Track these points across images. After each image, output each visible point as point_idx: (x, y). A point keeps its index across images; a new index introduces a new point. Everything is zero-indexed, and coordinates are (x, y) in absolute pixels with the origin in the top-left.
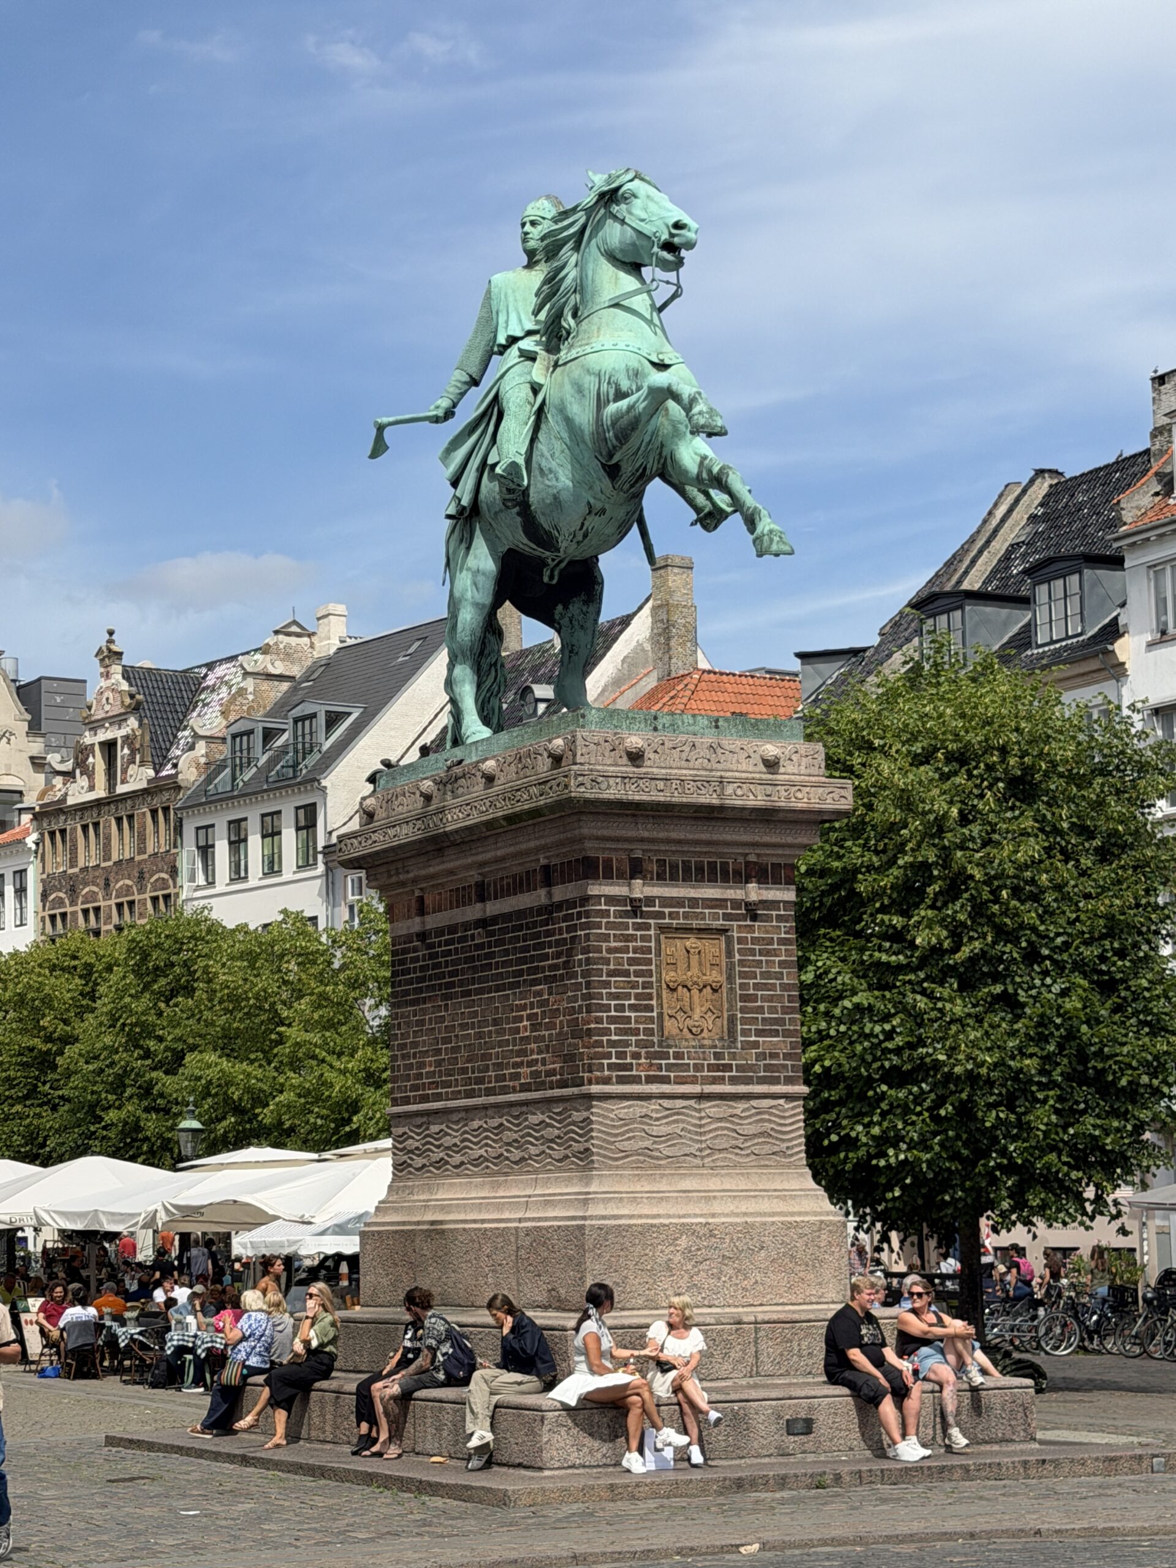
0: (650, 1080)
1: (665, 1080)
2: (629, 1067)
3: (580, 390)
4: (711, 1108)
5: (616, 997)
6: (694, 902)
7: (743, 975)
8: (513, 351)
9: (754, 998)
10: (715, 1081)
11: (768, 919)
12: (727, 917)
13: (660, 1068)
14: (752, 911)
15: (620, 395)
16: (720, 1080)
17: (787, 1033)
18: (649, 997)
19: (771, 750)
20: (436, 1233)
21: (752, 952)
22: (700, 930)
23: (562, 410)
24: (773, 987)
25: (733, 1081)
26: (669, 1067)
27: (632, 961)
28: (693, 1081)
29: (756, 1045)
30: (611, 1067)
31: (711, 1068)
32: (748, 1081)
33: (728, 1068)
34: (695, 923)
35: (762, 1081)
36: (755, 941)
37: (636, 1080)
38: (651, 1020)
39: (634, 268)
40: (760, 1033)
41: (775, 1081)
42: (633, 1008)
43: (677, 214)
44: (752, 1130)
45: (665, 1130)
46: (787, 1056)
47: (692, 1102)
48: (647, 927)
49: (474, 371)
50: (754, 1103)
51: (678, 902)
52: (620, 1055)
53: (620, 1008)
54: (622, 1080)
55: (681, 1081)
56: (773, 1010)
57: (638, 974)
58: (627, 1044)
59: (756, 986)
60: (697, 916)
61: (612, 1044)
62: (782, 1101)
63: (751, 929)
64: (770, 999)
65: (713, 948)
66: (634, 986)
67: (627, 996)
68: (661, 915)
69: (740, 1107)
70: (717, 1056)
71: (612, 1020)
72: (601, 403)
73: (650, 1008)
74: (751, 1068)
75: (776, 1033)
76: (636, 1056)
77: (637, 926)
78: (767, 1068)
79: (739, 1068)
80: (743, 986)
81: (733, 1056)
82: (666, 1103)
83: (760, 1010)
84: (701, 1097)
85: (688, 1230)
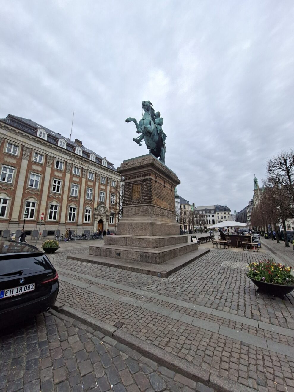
0: (130, 205)
1: (132, 205)
2: (127, 203)
4: (137, 208)
5: (127, 195)
6: (137, 181)
7: (143, 189)
9: (144, 192)
10: (138, 204)
11: (146, 181)
12: (141, 182)
13: (131, 203)
16: (139, 204)
17: (148, 196)
18: (130, 194)
21: (144, 186)
22: (138, 184)
24: (146, 190)
25: (140, 204)
26: (132, 203)
27: (129, 190)
28: (135, 204)
29: (144, 199)
30: (125, 204)
31: (137, 202)
32: (142, 204)
33: (140, 202)
34: (136, 184)
35: (144, 204)
36: (144, 184)
37: (128, 205)
38: (130, 197)
40: (144, 197)
41: (146, 203)
42: (128, 196)
44: (142, 210)
45: (131, 211)
46: (148, 200)
47: (134, 207)
48: (131, 185)
50: (143, 207)
51: (135, 181)
52: (127, 202)
53: (127, 196)
54: (126, 205)
55: (133, 205)
56: (146, 193)
57: (129, 191)
58: (127, 200)
59: (144, 191)
60: (137, 183)
61: (126, 201)
62: (147, 206)
63: (144, 183)
64: (146, 192)
65: (139, 186)
66: (129, 193)
67: (128, 194)
68: (133, 183)
69: (141, 208)
70: (138, 201)
71: (126, 198)
73: (130, 196)
74: (143, 202)
75: (147, 197)
76: (128, 202)
77: (130, 185)
78: (145, 202)
79: (141, 202)
80: (142, 191)
81: (140, 201)
82: (131, 208)
83: (145, 194)
84: (136, 206)
85: (129, 224)
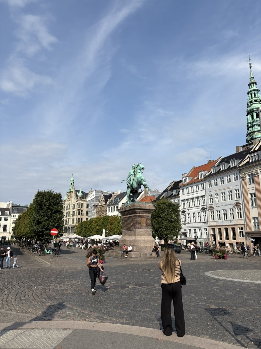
0: (140, 229)
3: (136, 179)
4: (145, 231)
8: (132, 176)
9: (148, 223)
12: (146, 217)
14: (148, 216)
15: (139, 179)
19: (149, 205)
20: (125, 240)
21: (148, 220)
23: (135, 180)
29: (148, 226)
31: (145, 228)
34: (144, 217)
38: (141, 224)
39: (140, 170)
41: (150, 229)
43: (143, 166)
45: (141, 233)
46: (151, 227)
49: (129, 177)
52: (138, 227)
54: (138, 229)
55: (143, 229)
57: (140, 221)
62: (150, 231)
63: (148, 218)
65: (145, 219)
67: (139, 223)
69: (147, 231)
72: (138, 180)
74: (148, 228)
75: (150, 225)
77: (140, 217)
82: (142, 231)
85: (143, 240)
